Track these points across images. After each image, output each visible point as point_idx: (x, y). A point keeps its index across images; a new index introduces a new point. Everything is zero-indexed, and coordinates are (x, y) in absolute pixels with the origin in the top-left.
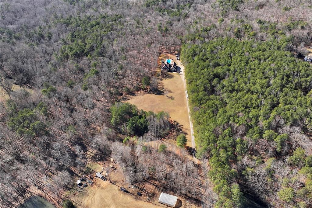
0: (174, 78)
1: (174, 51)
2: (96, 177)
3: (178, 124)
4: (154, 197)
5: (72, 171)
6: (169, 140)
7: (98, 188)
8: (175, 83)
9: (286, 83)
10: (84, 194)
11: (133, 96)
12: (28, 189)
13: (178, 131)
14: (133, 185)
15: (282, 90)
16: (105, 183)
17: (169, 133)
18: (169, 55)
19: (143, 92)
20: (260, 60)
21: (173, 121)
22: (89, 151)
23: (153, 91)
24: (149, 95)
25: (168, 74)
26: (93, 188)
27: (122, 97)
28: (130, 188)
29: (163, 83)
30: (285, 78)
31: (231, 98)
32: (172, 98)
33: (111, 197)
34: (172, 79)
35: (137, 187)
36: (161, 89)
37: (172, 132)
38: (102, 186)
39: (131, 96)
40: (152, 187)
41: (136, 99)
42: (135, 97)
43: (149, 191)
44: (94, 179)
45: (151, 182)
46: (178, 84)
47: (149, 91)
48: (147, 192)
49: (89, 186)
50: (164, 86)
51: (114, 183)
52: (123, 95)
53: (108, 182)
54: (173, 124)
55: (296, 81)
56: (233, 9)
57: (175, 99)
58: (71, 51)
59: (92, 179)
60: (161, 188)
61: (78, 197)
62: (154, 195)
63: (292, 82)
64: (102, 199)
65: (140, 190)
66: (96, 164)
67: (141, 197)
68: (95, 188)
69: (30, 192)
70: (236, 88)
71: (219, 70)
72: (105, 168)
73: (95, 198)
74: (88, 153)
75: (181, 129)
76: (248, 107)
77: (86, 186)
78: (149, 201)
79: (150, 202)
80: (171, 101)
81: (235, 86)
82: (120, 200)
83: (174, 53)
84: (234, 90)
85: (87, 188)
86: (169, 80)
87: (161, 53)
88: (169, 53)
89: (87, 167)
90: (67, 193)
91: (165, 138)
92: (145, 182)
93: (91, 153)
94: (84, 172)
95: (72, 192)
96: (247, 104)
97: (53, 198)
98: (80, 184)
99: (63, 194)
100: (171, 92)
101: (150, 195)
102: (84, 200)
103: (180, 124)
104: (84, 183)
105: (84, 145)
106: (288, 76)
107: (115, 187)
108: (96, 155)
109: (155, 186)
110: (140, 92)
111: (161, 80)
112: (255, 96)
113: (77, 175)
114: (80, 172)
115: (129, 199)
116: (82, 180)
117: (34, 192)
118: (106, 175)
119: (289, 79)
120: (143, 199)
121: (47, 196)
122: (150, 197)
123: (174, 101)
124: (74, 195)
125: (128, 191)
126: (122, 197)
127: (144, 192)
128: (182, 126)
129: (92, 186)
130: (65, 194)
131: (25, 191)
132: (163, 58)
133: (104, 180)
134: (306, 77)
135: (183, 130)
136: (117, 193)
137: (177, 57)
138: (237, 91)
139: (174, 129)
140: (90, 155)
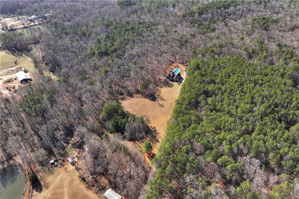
0: (173, 88)
1: (185, 63)
2: (67, 161)
3: (155, 131)
4: (103, 191)
5: (53, 151)
6: (141, 144)
7: (64, 171)
8: (172, 92)
9: (271, 112)
10: (51, 172)
11: (130, 98)
12: (14, 157)
13: (153, 138)
14: (92, 175)
15: (262, 118)
16: (71, 168)
17: (144, 138)
18: (180, 65)
19: (140, 95)
20: (256, 84)
21: (153, 127)
22: (74, 137)
23: (149, 96)
24: (144, 99)
25: (169, 83)
26: (60, 169)
27: (122, 96)
28: (88, 177)
29: (162, 90)
30: (273, 106)
31: (208, 116)
32: (162, 106)
33: (69, 181)
34: (171, 88)
35: (94, 178)
36: (157, 96)
37: (147, 137)
38: (68, 170)
39: (129, 98)
40: (106, 182)
41: (132, 101)
42: (131, 99)
43: (101, 185)
44: (65, 162)
45: (108, 177)
46: (173, 94)
47: (146, 96)
48: (100, 185)
49: (58, 167)
50: (161, 93)
51: (78, 169)
52: (123, 95)
53: (74, 167)
54: (151, 130)
55: (283, 112)
56: (262, 29)
57: (164, 107)
58: (98, 50)
59: (64, 161)
60: (113, 184)
61: (45, 173)
62: (104, 189)
63: (278, 112)
64: (62, 180)
65: (95, 181)
66: (73, 150)
67: (92, 188)
68: (62, 170)
69: (15, 160)
70: (218, 107)
71: (210, 87)
72: (78, 155)
73: (57, 178)
74: (73, 139)
75: (156, 136)
76: (220, 129)
77: (57, 166)
78: (96, 193)
79: (97, 195)
80: (160, 108)
81: (218, 105)
82: (74, 185)
83: (185, 64)
84: (215, 109)
85: (56, 168)
86: (168, 88)
87: (174, 63)
88: (181, 63)
89: (65, 151)
90: (40, 168)
91: (139, 141)
92: (103, 175)
93: (75, 140)
94: (61, 154)
95: (44, 168)
96: (220, 126)
97: (27, 169)
98: (53, 164)
99: (36, 169)
100: (164, 100)
101: (101, 188)
102: (49, 177)
103: (158, 131)
104: (56, 163)
105: (73, 131)
106: (276, 106)
107: (77, 174)
108: (78, 142)
109: (109, 181)
110: (138, 95)
111: (162, 87)
112: (231, 119)
113: (55, 155)
114: (58, 154)
115: (83, 186)
116: (56, 161)
117: (17, 160)
118: (76, 161)
119: (276, 109)
120: (93, 190)
121: (24, 166)
122: (99, 190)
123: (162, 109)
124: (44, 171)
125: (86, 179)
126: (78, 183)
127: (97, 184)
128: (158, 133)
129: (60, 167)
130: (38, 168)
131: (12, 158)
132: (173, 67)
133: (72, 165)
134: (296, 110)
135: (157, 137)
136: (76, 178)
137: (186, 68)
138: (217, 111)
139: (150, 135)
140: (73, 142)
